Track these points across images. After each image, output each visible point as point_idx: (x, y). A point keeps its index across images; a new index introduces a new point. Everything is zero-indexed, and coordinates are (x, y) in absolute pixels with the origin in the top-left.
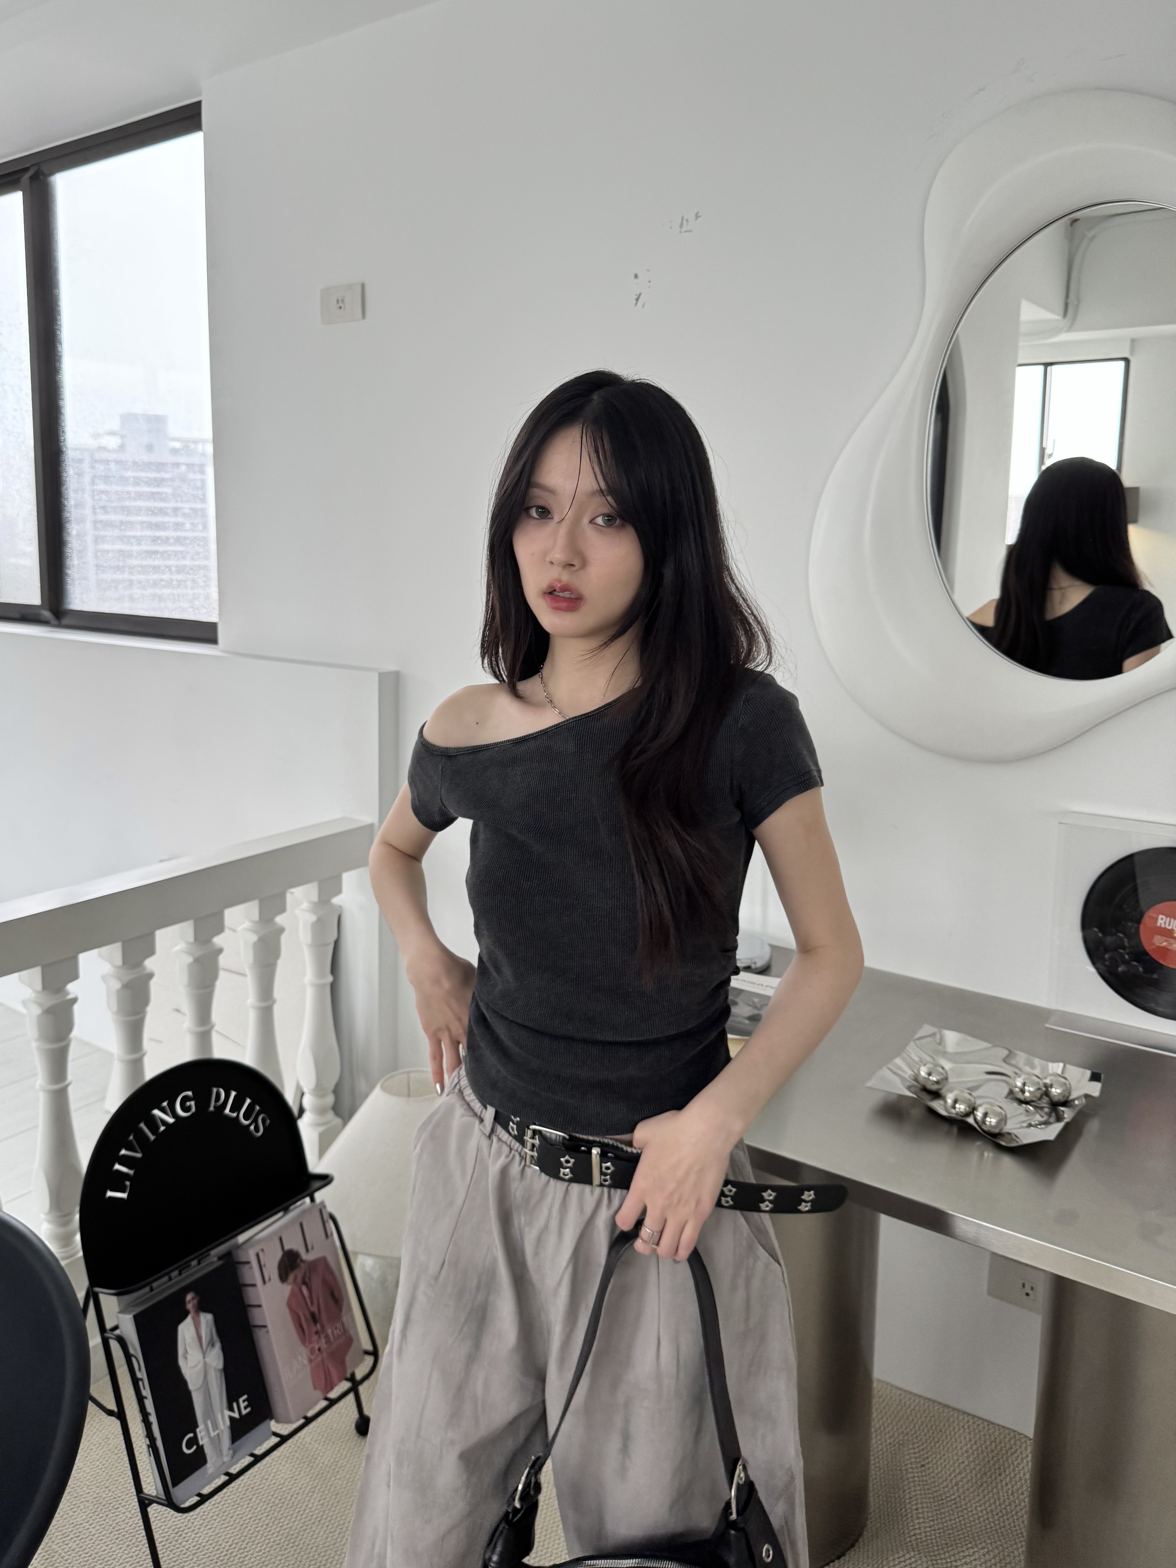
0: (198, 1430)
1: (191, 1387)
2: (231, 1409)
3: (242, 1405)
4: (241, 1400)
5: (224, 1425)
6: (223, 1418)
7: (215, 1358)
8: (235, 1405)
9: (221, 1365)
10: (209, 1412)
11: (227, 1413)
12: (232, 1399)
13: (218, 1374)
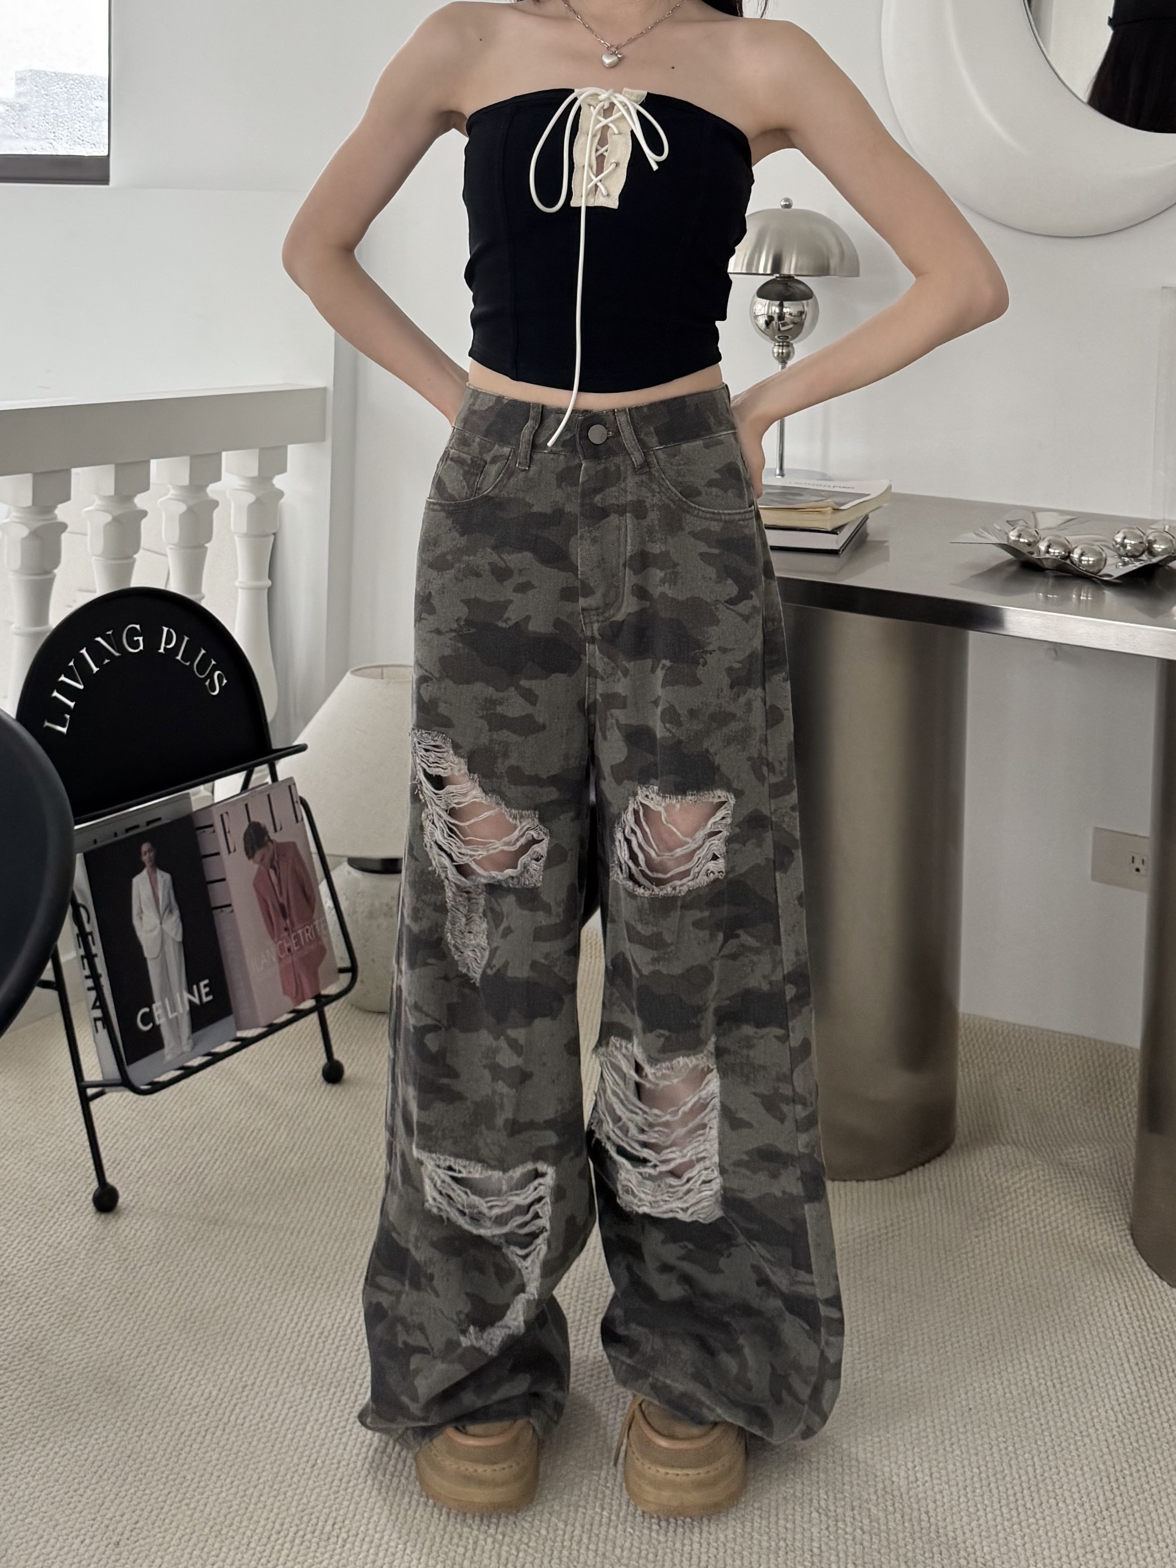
0: (154, 1006)
1: (147, 954)
2: (191, 992)
3: (204, 991)
4: (202, 984)
5: (183, 1009)
6: (183, 1000)
7: (173, 927)
8: (195, 987)
9: (179, 938)
10: (167, 991)
11: (187, 996)
12: (191, 981)
13: (177, 947)
